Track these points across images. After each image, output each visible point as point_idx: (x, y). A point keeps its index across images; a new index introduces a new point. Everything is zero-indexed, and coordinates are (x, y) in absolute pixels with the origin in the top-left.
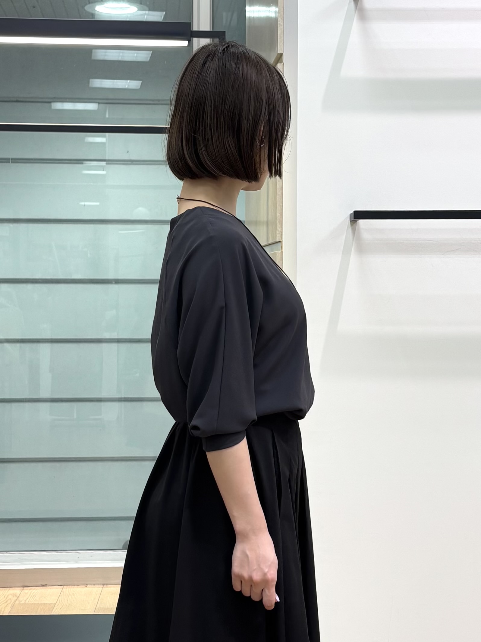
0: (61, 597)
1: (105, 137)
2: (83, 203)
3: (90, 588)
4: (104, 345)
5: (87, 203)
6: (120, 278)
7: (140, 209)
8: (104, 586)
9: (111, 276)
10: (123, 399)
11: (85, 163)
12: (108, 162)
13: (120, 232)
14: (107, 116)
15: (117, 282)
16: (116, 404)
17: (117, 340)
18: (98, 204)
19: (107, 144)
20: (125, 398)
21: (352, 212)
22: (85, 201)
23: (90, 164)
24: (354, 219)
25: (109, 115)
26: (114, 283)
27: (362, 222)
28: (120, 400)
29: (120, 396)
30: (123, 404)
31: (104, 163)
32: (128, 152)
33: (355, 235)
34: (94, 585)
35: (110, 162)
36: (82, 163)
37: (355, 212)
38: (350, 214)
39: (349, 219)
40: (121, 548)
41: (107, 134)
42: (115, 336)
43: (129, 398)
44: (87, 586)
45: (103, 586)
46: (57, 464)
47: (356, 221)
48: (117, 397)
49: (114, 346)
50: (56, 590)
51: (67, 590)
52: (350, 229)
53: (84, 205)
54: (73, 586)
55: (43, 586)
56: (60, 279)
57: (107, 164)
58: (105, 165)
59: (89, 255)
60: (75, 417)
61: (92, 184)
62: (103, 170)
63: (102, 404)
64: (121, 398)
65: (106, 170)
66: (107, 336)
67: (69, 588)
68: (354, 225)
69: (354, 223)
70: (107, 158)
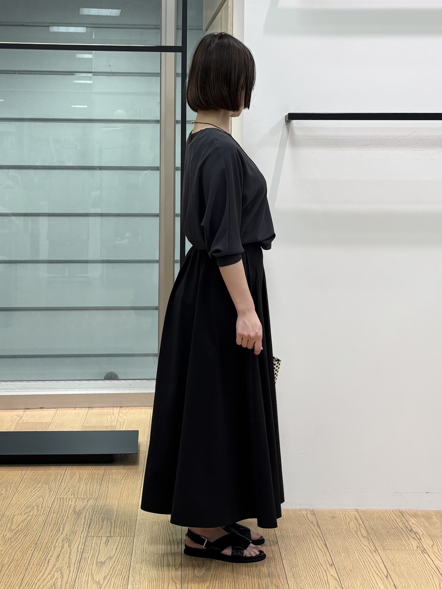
0: (55, 418)
1: (92, 54)
2: (74, 106)
3: (78, 411)
4: (90, 218)
5: (77, 106)
6: (103, 165)
7: (119, 111)
8: (90, 409)
9: (96, 164)
10: (105, 261)
11: (76, 75)
12: (94, 74)
13: (103, 129)
14: (93, 38)
15: (101, 168)
16: (100, 265)
17: (100, 215)
18: (86, 106)
19: (93, 60)
20: (106, 260)
21: (287, 114)
22: (76, 105)
23: (80, 75)
24: (289, 119)
25: (95, 37)
26: (98, 169)
27: (295, 122)
28: (103, 262)
29: (103, 259)
30: (105, 265)
31: (91, 75)
32: (110, 66)
33: (289, 132)
34: (82, 408)
35: (95, 73)
36: (74, 75)
37: (289, 114)
38: (285, 116)
39: (284, 121)
40: (103, 379)
41: (93, 52)
42: (99, 211)
43: (109, 260)
44: (76, 408)
45: (88, 408)
46: (53, 312)
47: (290, 121)
48: (101, 259)
49: (99, 219)
50: (52, 412)
51: (61, 412)
52: (285, 127)
53: (75, 108)
54: (65, 409)
55: (41, 408)
56: (56, 166)
57: (93, 75)
58: (92, 76)
59: (79, 148)
60: (67, 275)
61: (81, 91)
62: (90, 80)
63: (89, 265)
64: (104, 260)
65: (92, 80)
66: (93, 211)
67: (62, 410)
68: (289, 124)
69: (289, 123)
70: (93, 71)
